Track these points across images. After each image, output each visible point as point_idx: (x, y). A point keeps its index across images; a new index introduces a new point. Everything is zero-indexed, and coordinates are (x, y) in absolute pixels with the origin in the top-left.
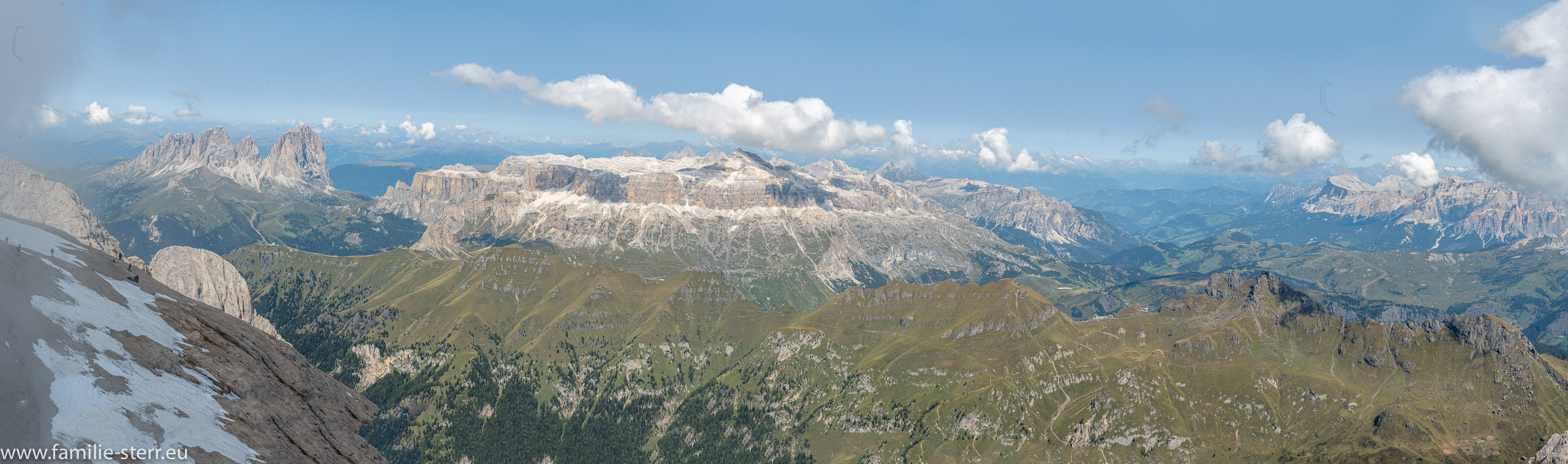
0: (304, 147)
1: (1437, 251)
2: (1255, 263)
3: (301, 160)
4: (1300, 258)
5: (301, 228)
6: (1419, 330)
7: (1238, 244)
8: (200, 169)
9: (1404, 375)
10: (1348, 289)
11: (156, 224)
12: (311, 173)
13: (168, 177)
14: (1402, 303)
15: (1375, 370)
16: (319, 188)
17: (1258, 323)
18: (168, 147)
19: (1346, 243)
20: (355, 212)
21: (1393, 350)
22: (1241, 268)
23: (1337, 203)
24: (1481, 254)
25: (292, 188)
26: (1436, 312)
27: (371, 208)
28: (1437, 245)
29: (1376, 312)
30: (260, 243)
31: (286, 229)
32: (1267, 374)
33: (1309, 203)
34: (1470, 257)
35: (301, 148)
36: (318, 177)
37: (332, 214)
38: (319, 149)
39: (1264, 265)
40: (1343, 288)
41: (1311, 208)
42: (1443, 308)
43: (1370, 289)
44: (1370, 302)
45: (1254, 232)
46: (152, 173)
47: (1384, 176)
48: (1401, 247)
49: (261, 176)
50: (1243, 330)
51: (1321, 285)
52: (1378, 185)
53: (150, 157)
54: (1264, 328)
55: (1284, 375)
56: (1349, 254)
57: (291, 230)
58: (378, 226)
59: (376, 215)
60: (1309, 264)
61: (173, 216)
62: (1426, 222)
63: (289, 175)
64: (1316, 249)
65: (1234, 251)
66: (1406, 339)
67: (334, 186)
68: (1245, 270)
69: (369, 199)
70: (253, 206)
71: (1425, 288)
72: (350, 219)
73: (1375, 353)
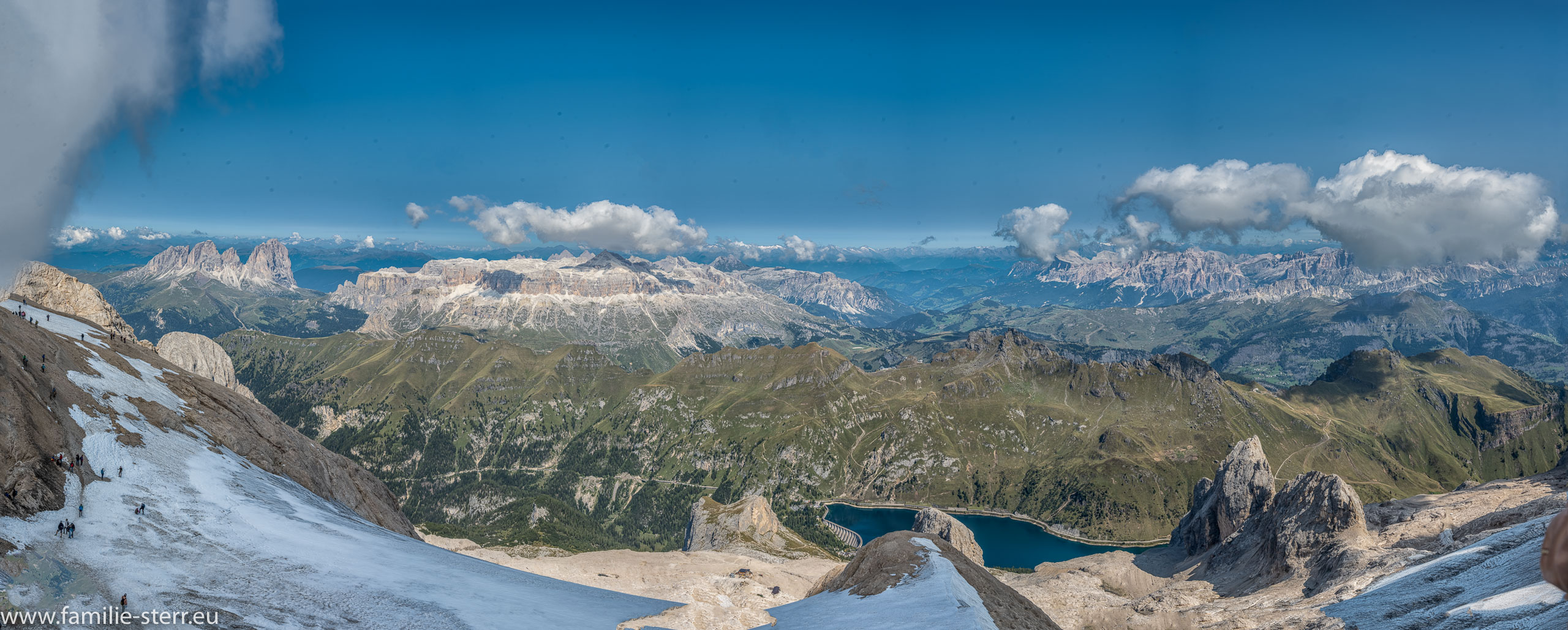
0: (274, 255)
1: (1142, 307)
2: (1003, 322)
3: (272, 265)
4: (1037, 317)
5: (272, 317)
6: (1131, 368)
7: (989, 308)
8: (195, 273)
9: (1121, 402)
10: (1074, 339)
11: (161, 315)
12: (279, 275)
13: (170, 279)
14: (1117, 348)
15: (1099, 400)
16: (285, 287)
17: (1007, 368)
18: (170, 256)
19: (1072, 304)
20: (313, 305)
21: (1112, 383)
22: (992, 327)
23: (1063, 274)
24: (1176, 307)
25: (265, 287)
26: (1143, 353)
27: (326, 302)
28: (1142, 302)
29: (1097, 354)
30: (241, 329)
31: (261, 319)
32: (1016, 407)
33: (1042, 275)
34: (1168, 310)
35: (271, 256)
36: (285, 278)
37: (296, 306)
38: (286, 257)
39: (1010, 323)
40: (1071, 338)
41: (1044, 279)
42: (1148, 350)
43: (1092, 338)
44: (1093, 348)
45: (1001, 299)
46: (158, 276)
47: (1099, 251)
48: (1114, 305)
49: (241, 278)
50: (996, 374)
51: (1054, 337)
52: (1094, 259)
53: (156, 264)
54: (1012, 371)
55: (1029, 407)
56: (1075, 312)
57: (265, 319)
58: (332, 315)
59: (330, 307)
60: (1044, 321)
61: (174, 309)
62: (1133, 285)
63: (263, 277)
64: (1049, 309)
65: (986, 314)
66: (1121, 375)
67: (297, 285)
68: (995, 328)
69: (324, 295)
70: (235, 300)
71: (1134, 335)
72: (309, 310)
73: (1098, 386)
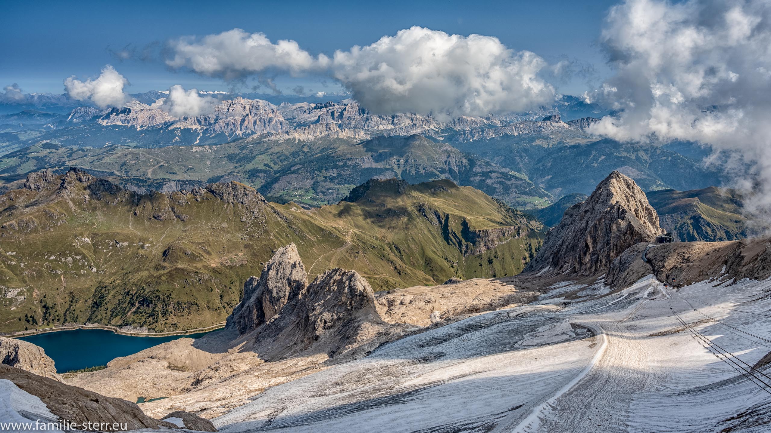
1: (198, 145)
2: (64, 163)
4: (100, 157)
6: (189, 195)
7: (48, 151)
9: (181, 223)
10: (137, 174)
14: (177, 179)
15: (161, 222)
17: (71, 203)
19: (134, 144)
21: (173, 209)
22: (53, 167)
23: (124, 118)
24: (227, 145)
26: (200, 183)
28: (198, 141)
29: (159, 185)
32: (82, 235)
33: (103, 119)
34: (220, 147)
39: (72, 163)
40: (133, 173)
41: (105, 123)
42: (205, 179)
43: (154, 172)
44: (154, 180)
45: (61, 142)
47: (157, 99)
48: (174, 144)
50: (59, 209)
51: (117, 173)
52: (153, 105)
54: (75, 205)
55: (95, 234)
56: (136, 151)
60: (107, 160)
62: (189, 127)
64: (111, 149)
65: (45, 156)
66: (180, 201)
68: (57, 168)
71: (192, 169)
73: (160, 211)
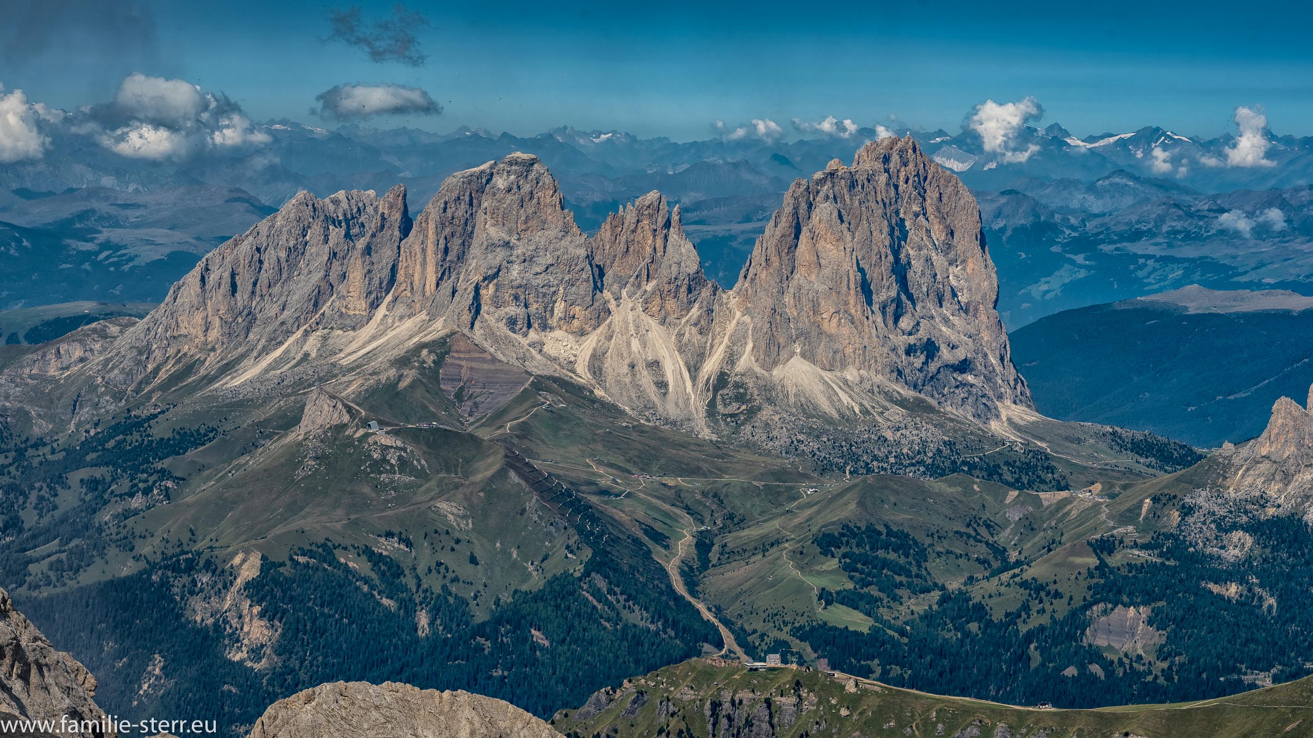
0: (898, 233)
3: (886, 291)
5: (890, 589)
8: (442, 347)
11: (254, 590)
12: (930, 349)
13: (302, 384)
16: (964, 413)
18: (296, 252)
20: (1130, 516)
25: (846, 418)
27: (1201, 498)
30: (712, 658)
31: (826, 597)
35: (882, 239)
36: (964, 366)
37: (1029, 526)
38: (966, 243)
46: (228, 368)
49: (710, 367)
53: (218, 300)
57: (849, 600)
58: (1236, 573)
59: (1224, 527)
61: (326, 552)
63: (836, 362)
67: (1038, 403)
69: (1189, 458)
70: (678, 498)
72: (1105, 546)
